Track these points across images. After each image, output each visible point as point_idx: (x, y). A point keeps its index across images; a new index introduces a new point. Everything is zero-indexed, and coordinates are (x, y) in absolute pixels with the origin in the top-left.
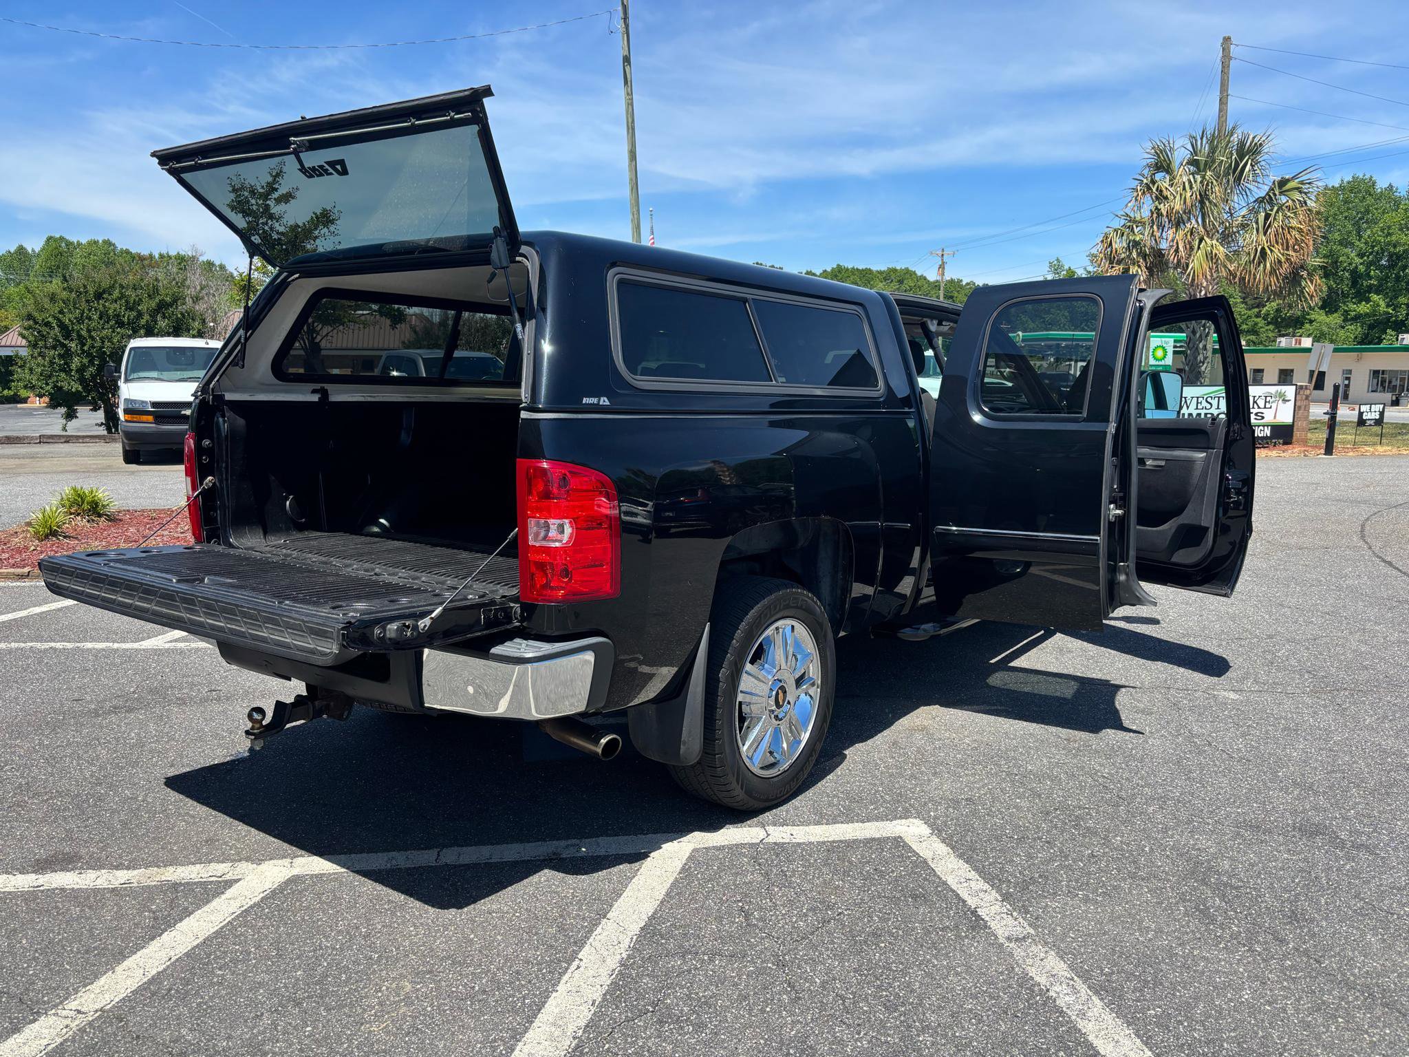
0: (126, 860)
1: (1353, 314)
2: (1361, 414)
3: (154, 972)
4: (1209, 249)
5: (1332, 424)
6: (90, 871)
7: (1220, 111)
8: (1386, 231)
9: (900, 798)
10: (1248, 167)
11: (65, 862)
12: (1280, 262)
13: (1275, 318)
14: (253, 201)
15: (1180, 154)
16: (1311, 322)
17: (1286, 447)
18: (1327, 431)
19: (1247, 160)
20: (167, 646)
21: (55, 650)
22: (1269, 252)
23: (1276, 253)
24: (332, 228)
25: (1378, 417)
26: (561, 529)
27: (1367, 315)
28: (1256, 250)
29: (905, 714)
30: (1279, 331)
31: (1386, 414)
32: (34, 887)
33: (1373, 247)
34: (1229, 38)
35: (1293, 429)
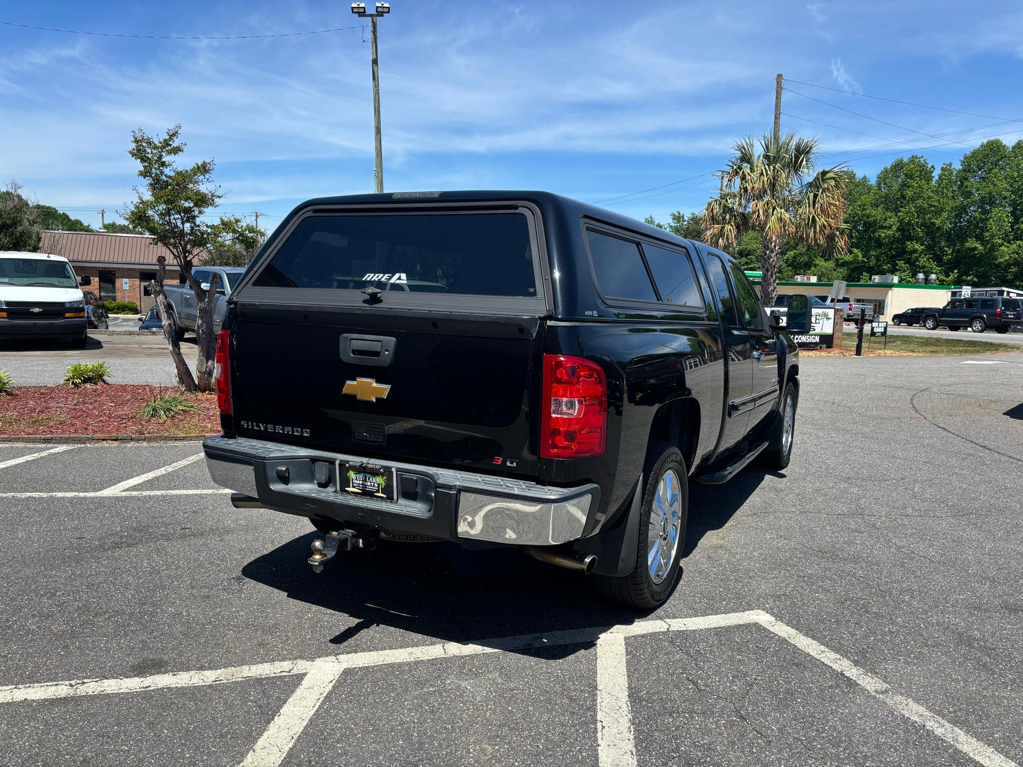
0: (205, 663)
1: (842, 261)
2: (873, 328)
3: (287, 749)
4: (779, 215)
5: (860, 335)
6: (182, 672)
7: (775, 123)
8: (862, 207)
9: (739, 597)
10: (804, 162)
11: (158, 667)
12: (824, 226)
13: (793, 262)
14: (149, 150)
15: (758, 151)
16: (815, 266)
17: (829, 350)
18: (857, 340)
19: (803, 158)
20: (124, 494)
21: (33, 498)
22: (818, 220)
23: (821, 221)
24: (207, 176)
25: (883, 331)
26: (571, 405)
27: (850, 262)
28: (809, 217)
29: (702, 536)
30: (796, 272)
31: (888, 329)
32: (144, 688)
33: (854, 217)
34: (781, 75)
35: (833, 338)
